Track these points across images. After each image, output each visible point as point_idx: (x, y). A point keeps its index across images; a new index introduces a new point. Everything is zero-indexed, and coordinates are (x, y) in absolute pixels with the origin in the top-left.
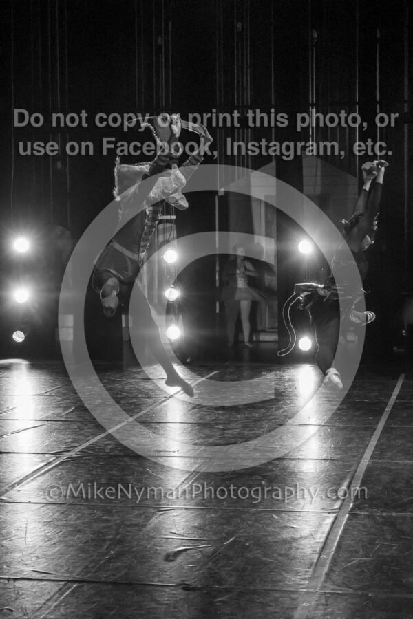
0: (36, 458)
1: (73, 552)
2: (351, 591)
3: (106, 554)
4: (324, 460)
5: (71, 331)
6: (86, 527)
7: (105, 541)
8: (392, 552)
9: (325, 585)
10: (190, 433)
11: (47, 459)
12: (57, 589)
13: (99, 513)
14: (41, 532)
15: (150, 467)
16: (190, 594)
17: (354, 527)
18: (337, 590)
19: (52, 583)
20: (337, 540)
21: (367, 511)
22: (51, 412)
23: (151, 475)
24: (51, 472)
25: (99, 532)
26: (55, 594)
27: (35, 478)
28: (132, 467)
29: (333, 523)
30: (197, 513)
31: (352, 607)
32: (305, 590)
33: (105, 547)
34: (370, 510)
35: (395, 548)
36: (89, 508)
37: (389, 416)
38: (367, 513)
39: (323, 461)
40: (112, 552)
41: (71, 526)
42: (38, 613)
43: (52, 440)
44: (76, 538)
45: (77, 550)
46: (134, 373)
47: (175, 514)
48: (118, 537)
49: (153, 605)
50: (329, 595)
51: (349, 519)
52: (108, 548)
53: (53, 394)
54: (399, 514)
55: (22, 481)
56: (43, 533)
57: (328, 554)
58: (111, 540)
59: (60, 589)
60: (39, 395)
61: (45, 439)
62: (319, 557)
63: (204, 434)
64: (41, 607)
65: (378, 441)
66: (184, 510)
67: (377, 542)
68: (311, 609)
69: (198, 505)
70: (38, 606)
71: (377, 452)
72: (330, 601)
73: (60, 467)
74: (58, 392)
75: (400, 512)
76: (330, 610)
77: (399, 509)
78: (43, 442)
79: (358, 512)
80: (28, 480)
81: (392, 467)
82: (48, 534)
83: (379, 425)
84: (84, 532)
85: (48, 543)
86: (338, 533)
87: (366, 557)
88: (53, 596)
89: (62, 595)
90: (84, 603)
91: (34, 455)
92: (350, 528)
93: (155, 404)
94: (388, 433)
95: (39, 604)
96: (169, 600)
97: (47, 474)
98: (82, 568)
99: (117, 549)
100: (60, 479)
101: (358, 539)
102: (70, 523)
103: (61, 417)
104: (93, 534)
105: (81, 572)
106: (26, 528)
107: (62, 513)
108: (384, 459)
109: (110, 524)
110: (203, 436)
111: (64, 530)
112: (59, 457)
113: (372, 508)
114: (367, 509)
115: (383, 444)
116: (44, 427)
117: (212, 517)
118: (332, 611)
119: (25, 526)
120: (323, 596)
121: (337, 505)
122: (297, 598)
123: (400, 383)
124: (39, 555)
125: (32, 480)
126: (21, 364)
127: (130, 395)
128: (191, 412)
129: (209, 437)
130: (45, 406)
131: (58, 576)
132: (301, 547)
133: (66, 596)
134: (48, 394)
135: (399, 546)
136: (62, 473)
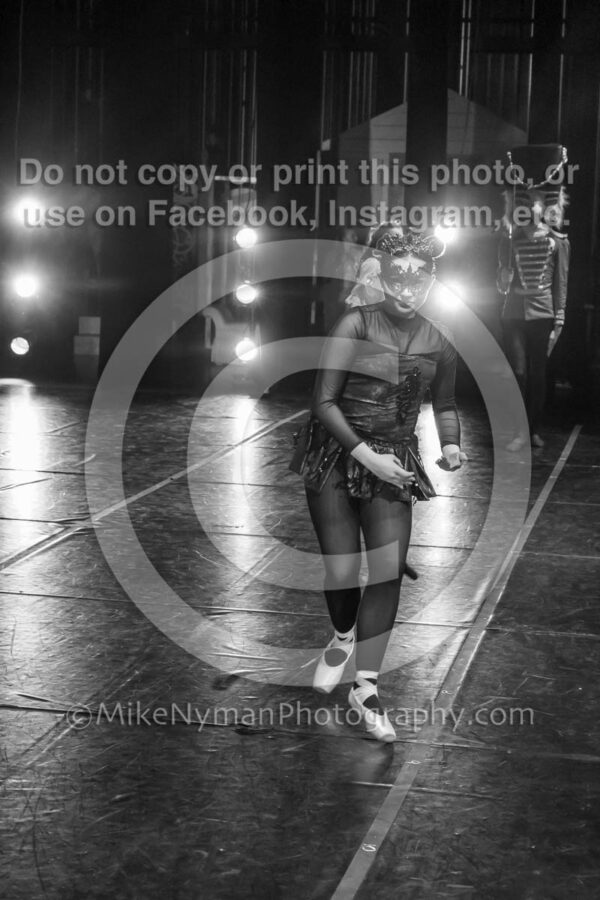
0: (35, 527)
1: (80, 670)
2: (481, 745)
3: (128, 675)
4: (455, 548)
5: (97, 341)
6: (101, 634)
7: (127, 655)
8: (545, 689)
9: (445, 734)
10: (261, 499)
11: (51, 530)
12: (53, 723)
13: (121, 613)
14: (36, 637)
15: (200, 548)
16: (247, 740)
17: (492, 650)
18: (461, 742)
19: (47, 715)
20: (467, 669)
21: (513, 627)
22: (60, 461)
23: (202, 560)
24: (55, 550)
25: (120, 642)
26: (50, 731)
27: (33, 557)
28: (174, 547)
29: (464, 642)
30: (264, 619)
31: (482, 768)
32: (415, 741)
33: (127, 665)
34: (518, 626)
35: (551, 683)
36: (107, 606)
37: (554, 487)
38: (513, 630)
39: (453, 551)
40: (137, 672)
41: (80, 630)
42: (24, 759)
43: (59, 501)
44: (85, 649)
45: (87, 667)
46: (187, 407)
47: (232, 620)
48: (147, 650)
49: (192, 753)
50: (450, 750)
51: (486, 638)
52: (131, 666)
53: (66, 434)
54: (559, 633)
55: (12, 561)
56: (37, 640)
57: (453, 689)
58: (136, 654)
59: (57, 725)
60: (46, 434)
61: (50, 499)
62: (439, 692)
63: (282, 502)
64: (28, 750)
65: (536, 523)
66: (246, 615)
67: (524, 674)
68: (422, 769)
69: (267, 608)
70: (23, 748)
71: (533, 541)
72: (451, 758)
73: (70, 542)
74: (74, 431)
75: (560, 630)
76: (449, 771)
77: (561, 626)
78: (47, 504)
79: (500, 628)
80: (21, 560)
81: (554, 564)
82: (46, 642)
83: (539, 500)
84: (98, 641)
85: (45, 654)
86: (468, 657)
87: (508, 695)
88: (47, 734)
89: (59, 734)
90: (92, 747)
91: (32, 523)
92: (488, 651)
93: (214, 455)
94: (550, 512)
95: (25, 745)
96: (215, 748)
97: (50, 553)
98: (92, 694)
99: (144, 668)
100: (68, 560)
101: (497, 668)
102: (78, 626)
103: (76, 468)
104: (112, 644)
105: (91, 699)
106: (13, 630)
107: (67, 611)
108: (543, 550)
109: (136, 630)
110: (281, 505)
111: (68, 638)
112: (69, 527)
113: (520, 623)
114: (513, 623)
115: (542, 528)
116: (49, 483)
117: (286, 627)
118: (453, 773)
119: (11, 628)
120: (441, 751)
121: (469, 616)
122: (403, 752)
123: (573, 439)
124: (30, 672)
125: (27, 560)
126: (20, 387)
127: (178, 440)
128: (265, 469)
129: (290, 507)
130: (53, 451)
131: (56, 704)
132: (414, 675)
133: (67, 735)
134: (58, 433)
135: (556, 682)
136: (71, 552)
